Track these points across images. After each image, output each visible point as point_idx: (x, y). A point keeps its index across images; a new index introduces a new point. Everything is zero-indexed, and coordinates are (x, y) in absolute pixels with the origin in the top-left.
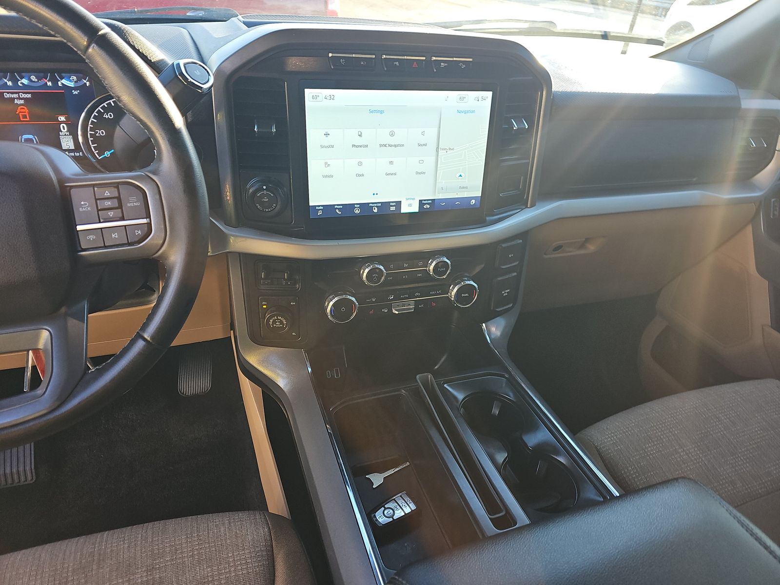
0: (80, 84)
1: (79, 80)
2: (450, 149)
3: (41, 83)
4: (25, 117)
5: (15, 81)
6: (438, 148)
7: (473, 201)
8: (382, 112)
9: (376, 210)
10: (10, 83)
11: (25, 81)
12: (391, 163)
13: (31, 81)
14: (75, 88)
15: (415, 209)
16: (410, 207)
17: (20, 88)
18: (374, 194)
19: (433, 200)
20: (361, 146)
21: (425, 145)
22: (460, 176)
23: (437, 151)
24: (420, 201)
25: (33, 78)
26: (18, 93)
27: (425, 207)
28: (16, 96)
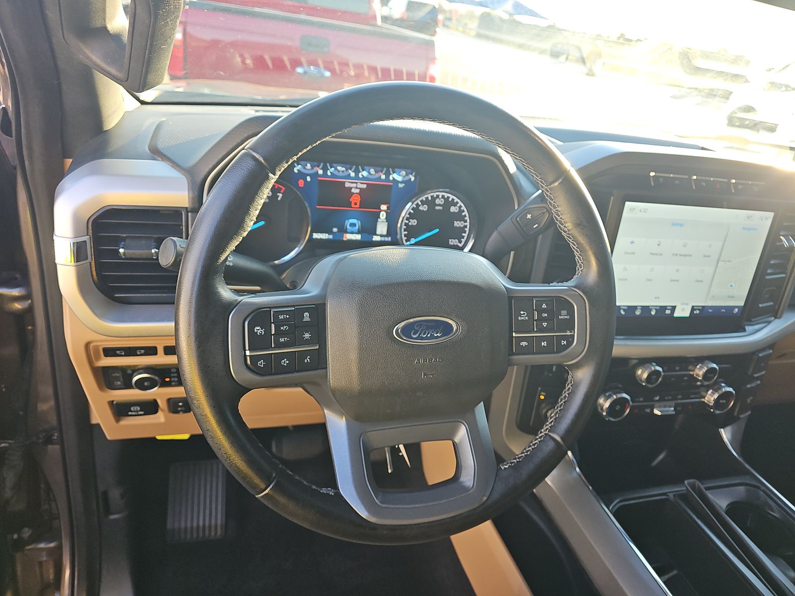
0: (407, 178)
1: (407, 175)
2: (729, 261)
3: (377, 175)
4: (356, 204)
5: (357, 172)
6: (719, 260)
7: (736, 310)
8: (681, 225)
9: (653, 313)
10: (353, 174)
11: (365, 173)
12: (678, 270)
13: (369, 173)
14: (401, 182)
15: (687, 314)
16: (683, 312)
17: (360, 179)
18: (656, 298)
19: (703, 307)
20: (656, 254)
21: (709, 256)
22: (731, 286)
23: (718, 262)
24: (693, 307)
25: (372, 171)
26: (356, 183)
27: (695, 312)
28: (354, 185)
